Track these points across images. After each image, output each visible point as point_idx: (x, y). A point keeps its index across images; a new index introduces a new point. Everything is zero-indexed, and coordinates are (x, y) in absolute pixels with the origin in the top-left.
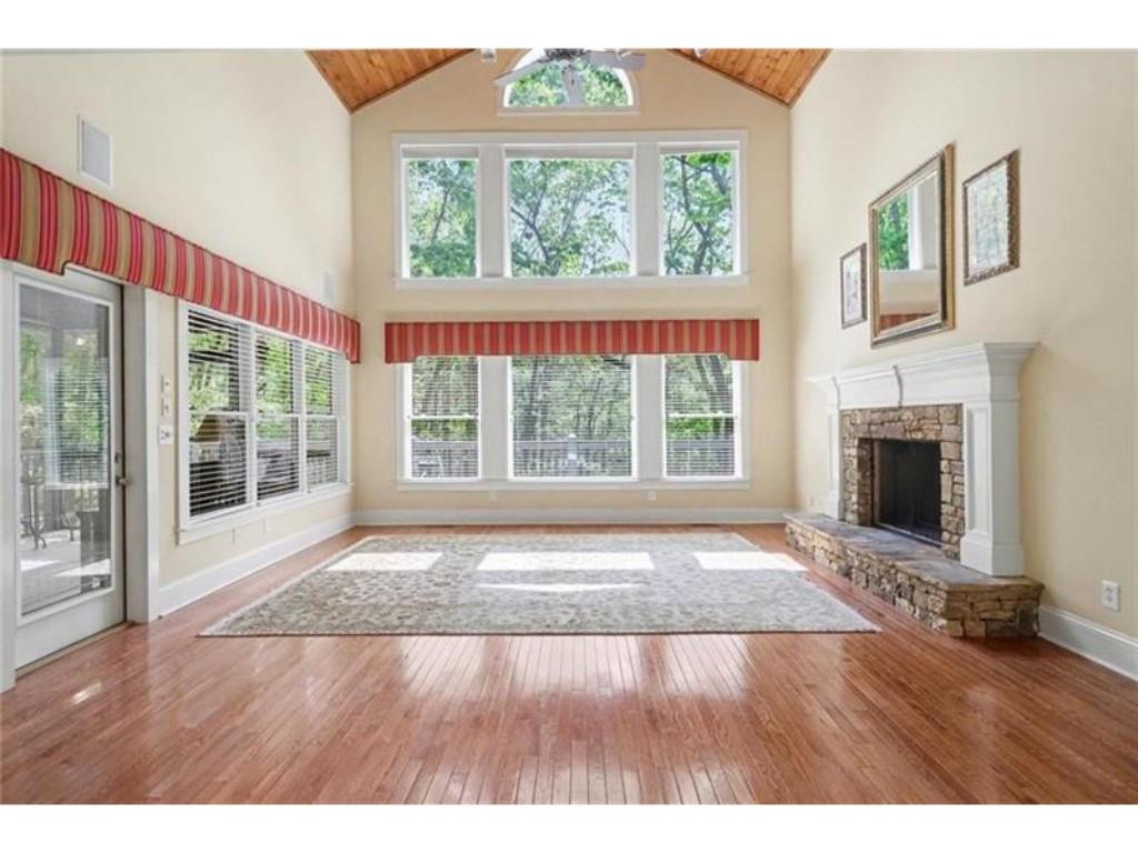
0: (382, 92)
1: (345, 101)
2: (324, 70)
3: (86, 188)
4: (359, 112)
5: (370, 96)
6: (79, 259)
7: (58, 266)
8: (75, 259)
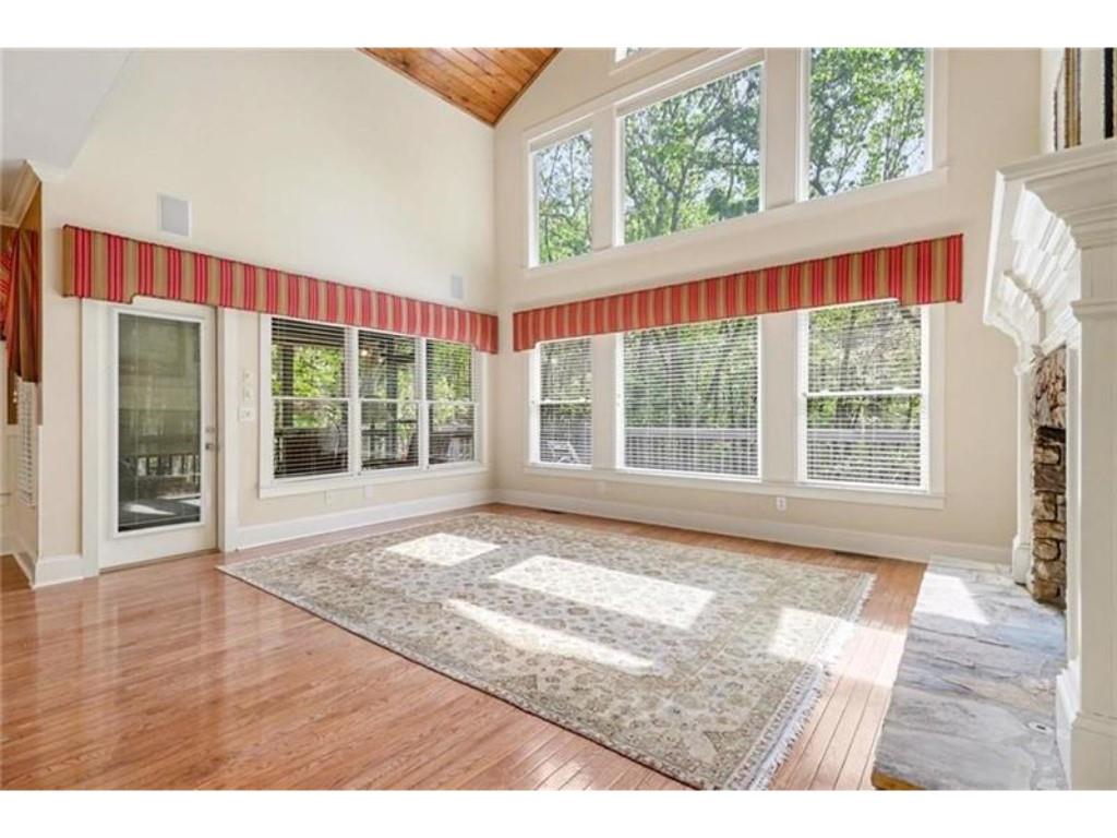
0: (512, 99)
1: (484, 119)
2: (450, 98)
3: (150, 241)
4: (500, 125)
5: (503, 107)
6: (146, 290)
7: (127, 297)
8: (143, 291)
